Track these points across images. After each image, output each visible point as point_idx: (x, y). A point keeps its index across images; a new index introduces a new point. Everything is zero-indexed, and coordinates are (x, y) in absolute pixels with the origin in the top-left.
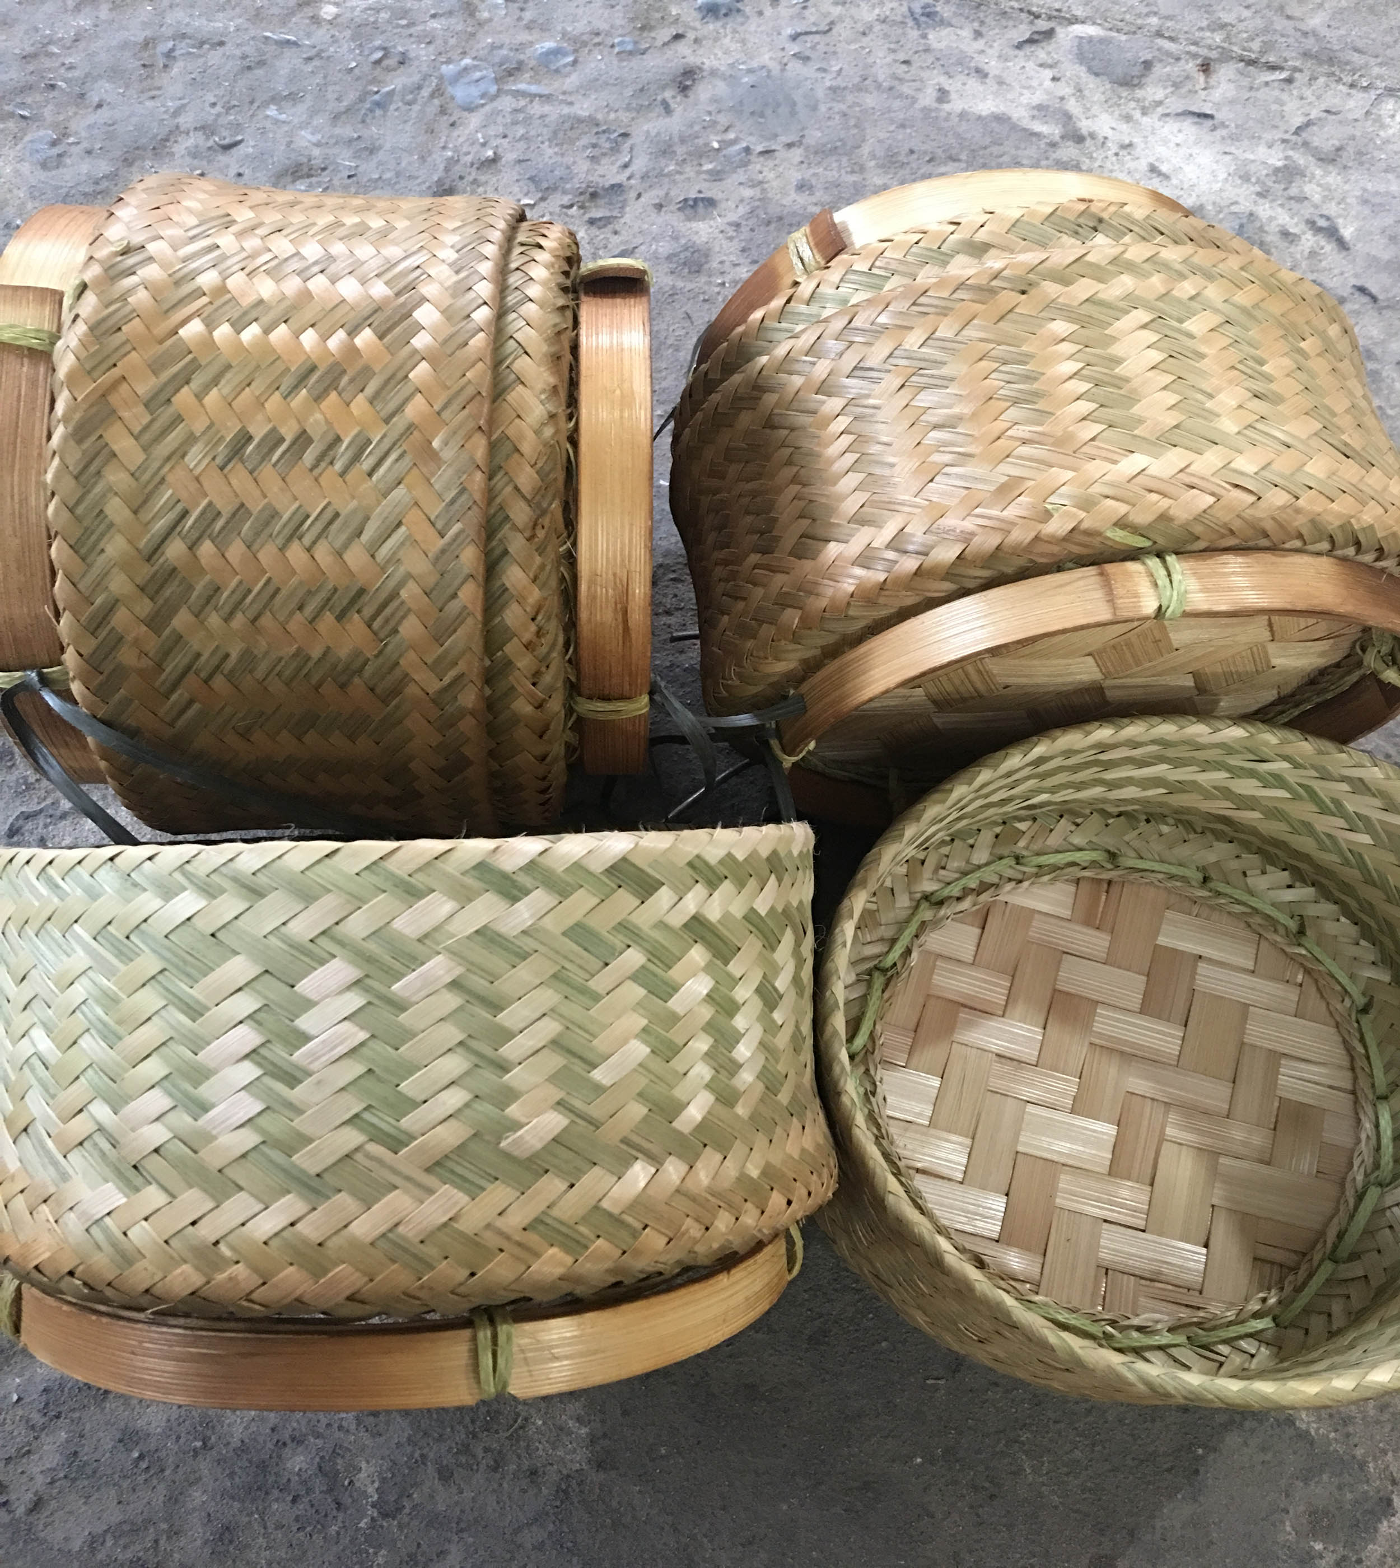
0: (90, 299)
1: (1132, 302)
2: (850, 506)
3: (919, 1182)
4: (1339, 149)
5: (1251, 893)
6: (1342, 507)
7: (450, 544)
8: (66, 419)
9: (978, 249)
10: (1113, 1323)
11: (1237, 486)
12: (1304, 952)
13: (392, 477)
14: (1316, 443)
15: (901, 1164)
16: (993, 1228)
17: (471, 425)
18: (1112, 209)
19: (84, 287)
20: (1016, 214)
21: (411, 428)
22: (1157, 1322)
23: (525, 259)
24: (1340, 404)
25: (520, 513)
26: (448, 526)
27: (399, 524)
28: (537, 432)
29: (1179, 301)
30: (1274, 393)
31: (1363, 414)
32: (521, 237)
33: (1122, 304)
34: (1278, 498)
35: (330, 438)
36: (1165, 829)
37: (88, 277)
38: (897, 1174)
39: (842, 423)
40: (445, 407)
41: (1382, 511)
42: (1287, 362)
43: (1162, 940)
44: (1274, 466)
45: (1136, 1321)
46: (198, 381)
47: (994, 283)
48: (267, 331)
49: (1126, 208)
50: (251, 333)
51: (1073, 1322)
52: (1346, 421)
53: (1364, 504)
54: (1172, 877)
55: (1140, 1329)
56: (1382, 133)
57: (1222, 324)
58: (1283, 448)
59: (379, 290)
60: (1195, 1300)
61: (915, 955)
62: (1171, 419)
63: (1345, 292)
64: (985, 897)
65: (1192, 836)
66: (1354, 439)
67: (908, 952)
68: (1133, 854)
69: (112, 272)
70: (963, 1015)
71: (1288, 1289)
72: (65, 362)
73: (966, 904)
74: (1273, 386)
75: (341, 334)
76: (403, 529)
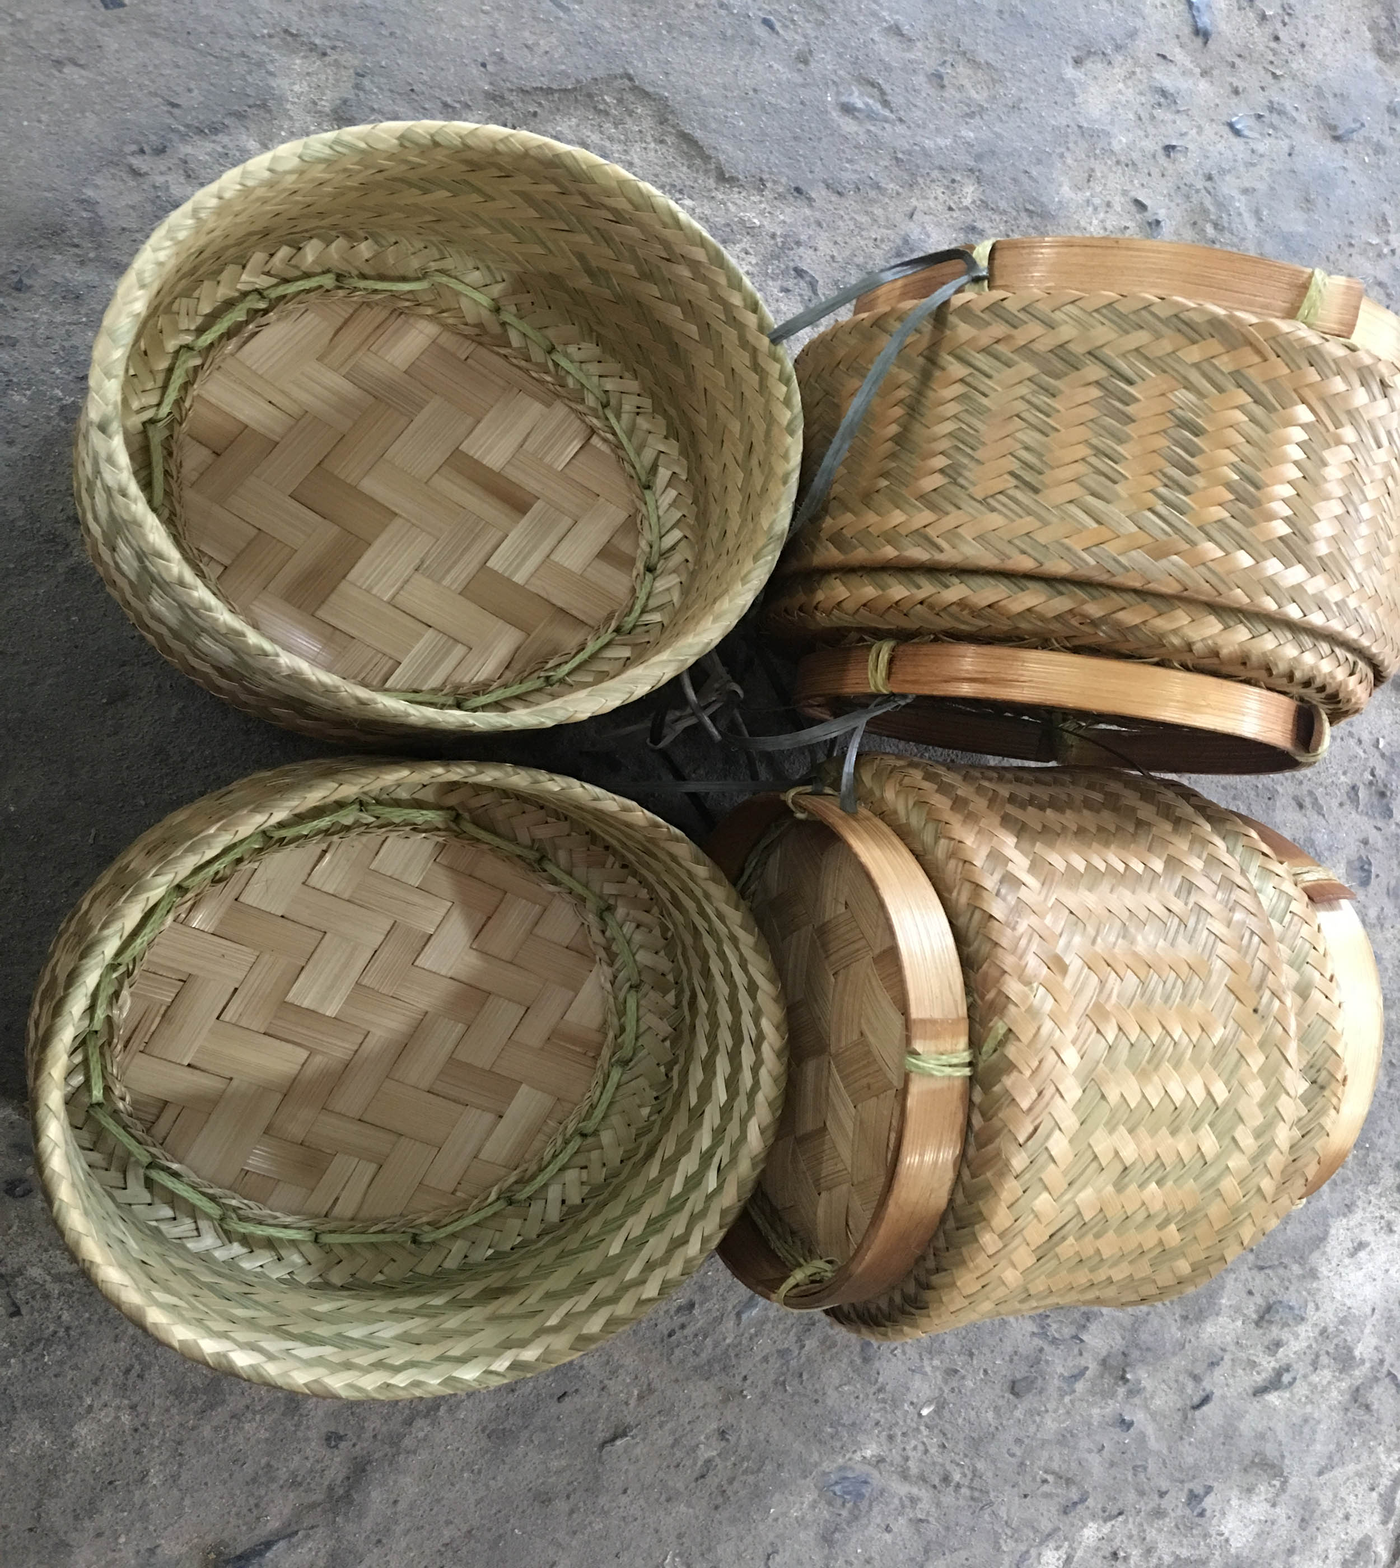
0: (1341, 352)
1: (1236, 1090)
5: (564, 1168)
6: (1000, 1216)
7: (1074, 554)
8: (1232, 317)
11: (1035, 1130)
12: (490, 1200)
13: (1143, 523)
14: (1070, 1210)
17: (1189, 583)
19: (1353, 349)
21: (1191, 543)
24: (1106, 1247)
25: (1094, 609)
27: (1099, 522)
28: (1175, 632)
29: (1232, 1129)
43: (525, 1089)
48: (1296, 463)
50: (1296, 453)
53: (1001, 1236)
57: (1203, 1157)
59: (1322, 549)
65: (633, 1131)
66: (1067, 1250)
68: (624, 1079)
69: (1365, 372)
72: (1285, 326)
76: (1094, 525)
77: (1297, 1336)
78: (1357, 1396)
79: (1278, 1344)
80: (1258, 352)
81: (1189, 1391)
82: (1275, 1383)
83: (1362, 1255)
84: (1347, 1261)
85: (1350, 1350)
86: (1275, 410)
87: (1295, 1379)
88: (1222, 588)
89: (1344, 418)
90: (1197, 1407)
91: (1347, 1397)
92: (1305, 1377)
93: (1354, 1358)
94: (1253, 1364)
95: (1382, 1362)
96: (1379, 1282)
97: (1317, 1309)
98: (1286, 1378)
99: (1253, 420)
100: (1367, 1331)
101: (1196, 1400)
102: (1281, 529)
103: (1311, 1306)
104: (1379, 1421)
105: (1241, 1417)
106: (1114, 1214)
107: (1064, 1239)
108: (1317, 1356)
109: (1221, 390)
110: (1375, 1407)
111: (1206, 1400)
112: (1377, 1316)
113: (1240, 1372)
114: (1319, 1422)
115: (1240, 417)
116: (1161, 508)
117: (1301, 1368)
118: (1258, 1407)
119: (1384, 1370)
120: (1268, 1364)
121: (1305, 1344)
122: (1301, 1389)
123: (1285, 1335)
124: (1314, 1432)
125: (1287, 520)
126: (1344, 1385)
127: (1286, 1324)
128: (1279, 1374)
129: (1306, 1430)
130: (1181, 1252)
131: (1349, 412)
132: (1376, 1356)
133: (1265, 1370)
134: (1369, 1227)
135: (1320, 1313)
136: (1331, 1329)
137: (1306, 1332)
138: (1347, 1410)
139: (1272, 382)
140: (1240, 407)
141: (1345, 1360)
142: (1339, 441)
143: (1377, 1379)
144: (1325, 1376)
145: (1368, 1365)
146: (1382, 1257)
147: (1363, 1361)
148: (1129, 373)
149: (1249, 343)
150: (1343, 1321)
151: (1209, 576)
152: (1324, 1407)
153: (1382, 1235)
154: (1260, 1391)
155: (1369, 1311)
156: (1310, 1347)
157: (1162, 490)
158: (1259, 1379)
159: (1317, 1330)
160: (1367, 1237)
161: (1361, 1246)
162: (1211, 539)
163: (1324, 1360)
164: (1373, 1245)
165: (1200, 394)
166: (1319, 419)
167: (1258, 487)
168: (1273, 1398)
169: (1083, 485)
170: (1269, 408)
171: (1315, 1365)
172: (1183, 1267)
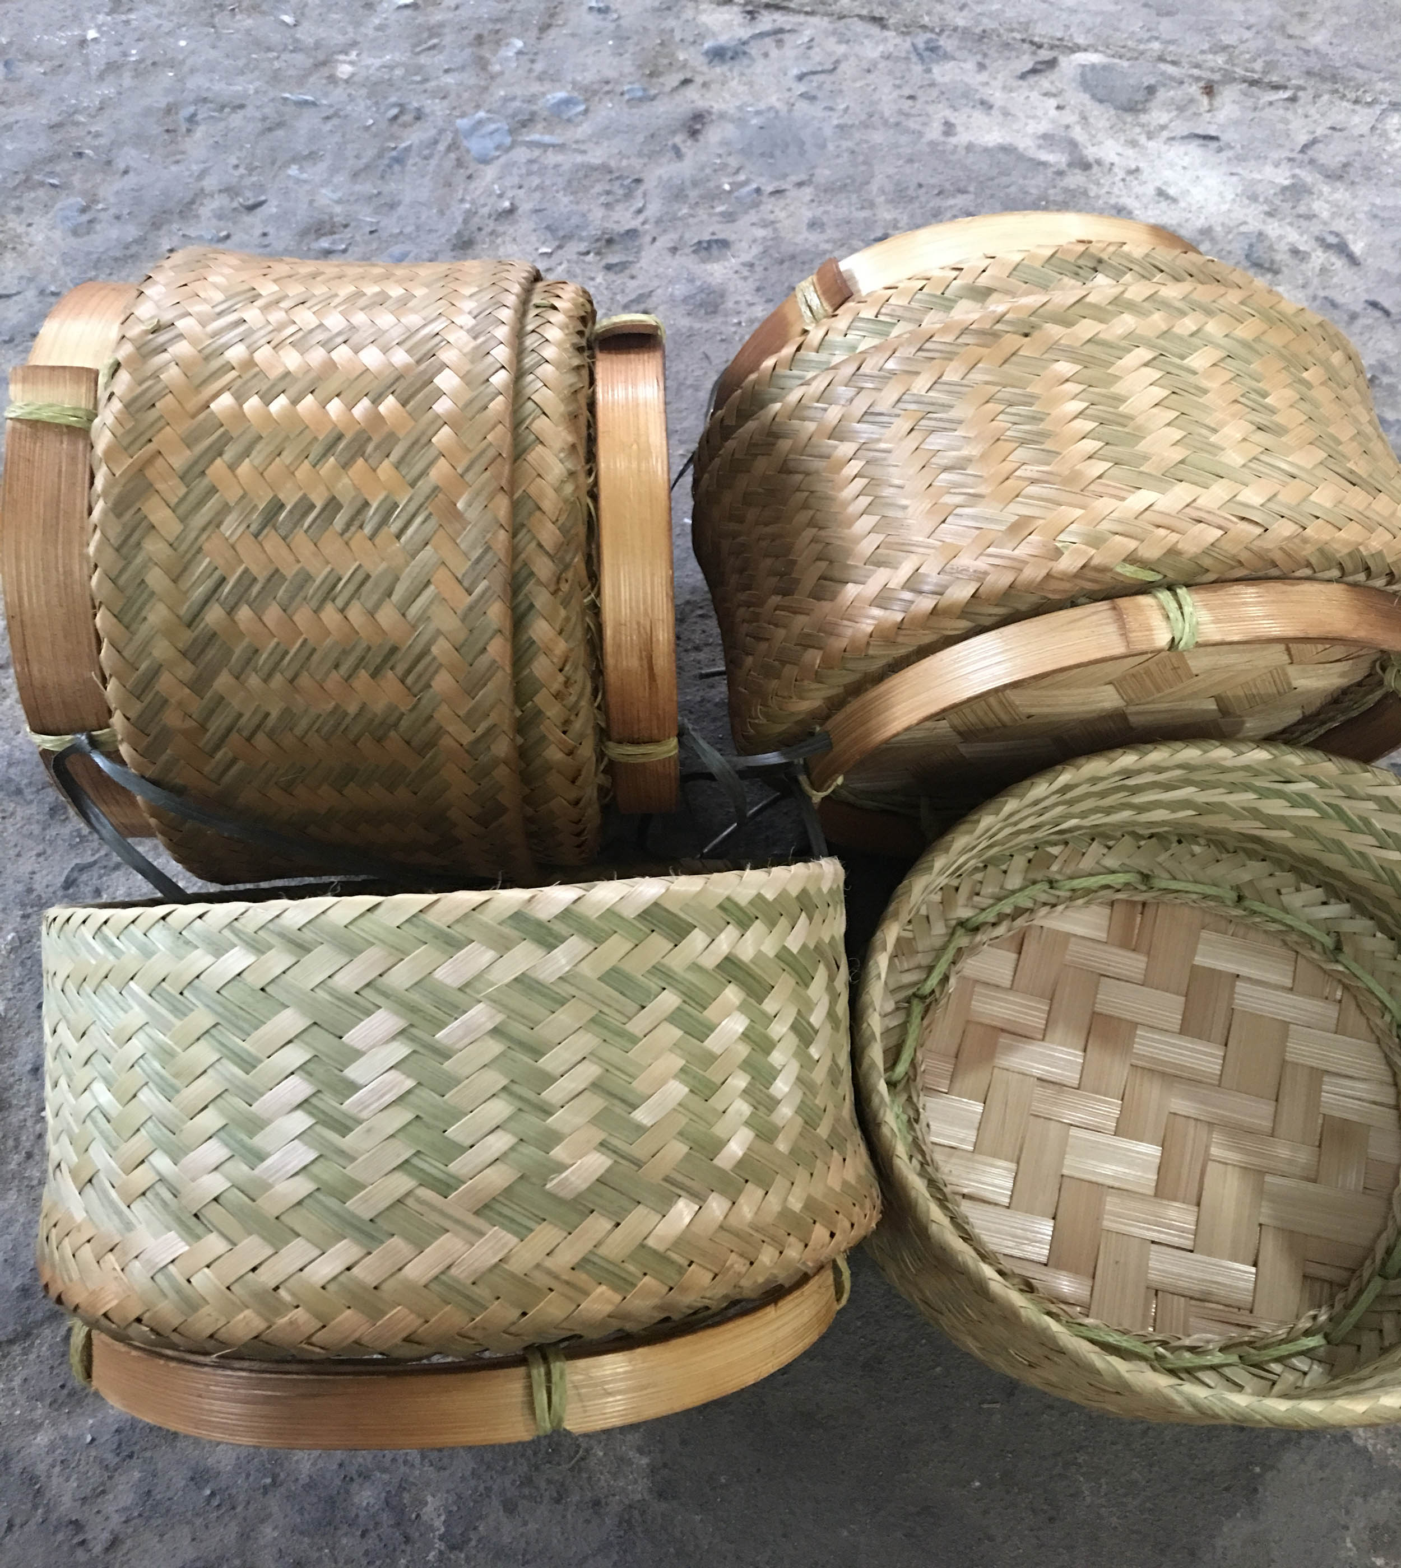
0: (124, 376)
1: (1133, 341)
2: (867, 546)
3: (966, 1208)
4: (1346, 166)
5: (1285, 910)
6: (1351, 534)
7: (477, 602)
8: (105, 494)
9: (981, 294)
10: (1164, 1344)
11: (1243, 519)
12: (1341, 968)
13: (419, 539)
14: (1321, 472)
15: (947, 1190)
16: (1042, 1252)
17: (494, 485)
18: (1111, 249)
19: (117, 366)
20: (1017, 258)
21: (436, 489)
22: (1208, 1342)
23: (539, 321)
24: (1345, 432)
25: (544, 568)
26: (474, 584)
27: (428, 583)
28: (557, 490)
29: (1180, 338)
30: (1278, 425)
31: (1369, 440)
32: (536, 299)
33: (1124, 343)
34: (1285, 529)
35: (359, 503)
36: (1197, 849)
37: (121, 355)
38: (942, 1201)
39: (855, 467)
40: (468, 469)
41: (1390, 537)
42: (1291, 394)
43: (1199, 960)
44: (1279, 497)
45: (1187, 1342)
46: (229, 453)
47: (998, 327)
48: (295, 402)
49: (1125, 248)
50: (279, 405)
51: (1125, 1344)
52: (1350, 449)
53: (1371, 530)
54: (1205, 897)
55: (1192, 1349)
56: (1388, 148)
57: (1223, 360)
58: (1289, 479)
59: (400, 358)
60: (1245, 1318)
61: (953, 981)
62: (1177, 454)
63: (1358, 307)
64: (1020, 922)
65: (1224, 856)
66: (1360, 467)
67: (945, 979)
68: (1166, 875)
69: (145, 350)
70: (1004, 1040)
71: (1338, 1307)
72: (102, 440)
73: (1001, 930)
74: (1276, 418)
75: (366, 402)
76: (432, 587)
77: (1281, 237)
78: (1337, 175)
79: (1295, 252)
80: (150, 461)
81: (1370, 321)
82: (1342, 249)
83: (1172, 191)
84: (1182, 204)
85: (1285, 189)
86: (226, 431)
87: (1331, 232)
88: (491, 453)
89: (215, 364)
90: (1387, 313)
91: (1338, 184)
92: (1325, 223)
93: (1293, 185)
94: (1323, 270)
95: (1290, 160)
96: (1201, 173)
97: (1245, 223)
98: (1332, 240)
99: (246, 453)
100: (1259, 177)
101: (1378, 314)
102: (389, 405)
103: (1243, 229)
104: (1359, 153)
105: (1386, 273)
106: (1311, 432)
107: (1352, 472)
108: (1299, 216)
109: (213, 490)
110: (1344, 160)
111: (1374, 305)
112: (1239, 170)
113: (1335, 280)
114: (1373, 205)
115: (245, 468)
116: (394, 527)
117: (1316, 228)
118: (1370, 260)
119: (1300, 156)
120: (1319, 257)
121: (1289, 229)
122: (1340, 225)
123: (1283, 246)
124: (1385, 208)
125: (376, 401)
126: (1326, 189)
127: (1271, 248)
128: (1328, 247)
129: (1385, 214)
130: (1326, 364)
131: (207, 359)
132: (1285, 166)
133: (1328, 259)
134: (1138, 189)
135: (1249, 220)
136: (1266, 208)
137: (1273, 229)
138: (1353, 183)
139: (189, 441)
140: (232, 467)
141: (1296, 191)
142: (250, 363)
143: (1312, 161)
144: (1320, 207)
145: (1297, 171)
146: (1168, 174)
147: (1294, 176)
148: (210, 583)
149: (140, 471)
150: (1254, 198)
151: (478, 467)
152: (1355, 203)
153: (1144, 177)
154: (1353, 260)
155: (1235, 179)
156: (1291, 224)
157: (368, 530)
158: (1339, 263)
159: (1270, 220)
160: (1150, 190)
161: (1161, 193)
162: (424, 473)
163: (1302, 209)
164: (1158, 184)
165: (225, 509)
166: (227, 388)
167: (340, 437)
168: (1357, 248)
169: (378, 605)
170: (226, 439)
171: (1310, 217)
172: (1337, 358)
